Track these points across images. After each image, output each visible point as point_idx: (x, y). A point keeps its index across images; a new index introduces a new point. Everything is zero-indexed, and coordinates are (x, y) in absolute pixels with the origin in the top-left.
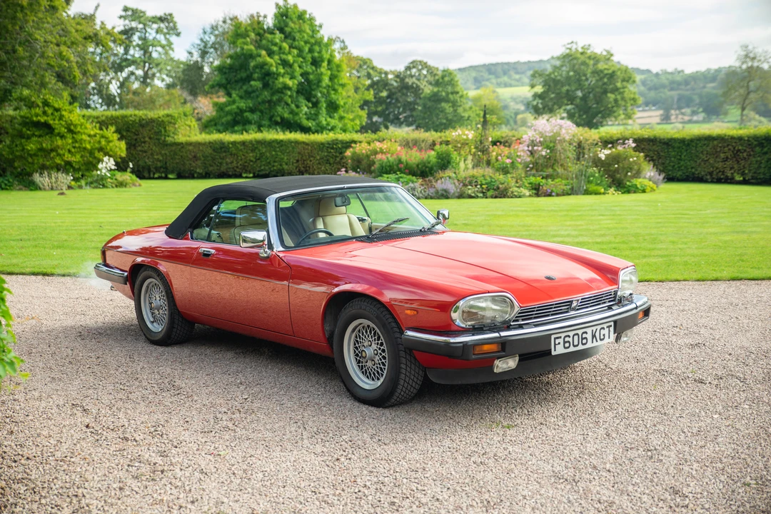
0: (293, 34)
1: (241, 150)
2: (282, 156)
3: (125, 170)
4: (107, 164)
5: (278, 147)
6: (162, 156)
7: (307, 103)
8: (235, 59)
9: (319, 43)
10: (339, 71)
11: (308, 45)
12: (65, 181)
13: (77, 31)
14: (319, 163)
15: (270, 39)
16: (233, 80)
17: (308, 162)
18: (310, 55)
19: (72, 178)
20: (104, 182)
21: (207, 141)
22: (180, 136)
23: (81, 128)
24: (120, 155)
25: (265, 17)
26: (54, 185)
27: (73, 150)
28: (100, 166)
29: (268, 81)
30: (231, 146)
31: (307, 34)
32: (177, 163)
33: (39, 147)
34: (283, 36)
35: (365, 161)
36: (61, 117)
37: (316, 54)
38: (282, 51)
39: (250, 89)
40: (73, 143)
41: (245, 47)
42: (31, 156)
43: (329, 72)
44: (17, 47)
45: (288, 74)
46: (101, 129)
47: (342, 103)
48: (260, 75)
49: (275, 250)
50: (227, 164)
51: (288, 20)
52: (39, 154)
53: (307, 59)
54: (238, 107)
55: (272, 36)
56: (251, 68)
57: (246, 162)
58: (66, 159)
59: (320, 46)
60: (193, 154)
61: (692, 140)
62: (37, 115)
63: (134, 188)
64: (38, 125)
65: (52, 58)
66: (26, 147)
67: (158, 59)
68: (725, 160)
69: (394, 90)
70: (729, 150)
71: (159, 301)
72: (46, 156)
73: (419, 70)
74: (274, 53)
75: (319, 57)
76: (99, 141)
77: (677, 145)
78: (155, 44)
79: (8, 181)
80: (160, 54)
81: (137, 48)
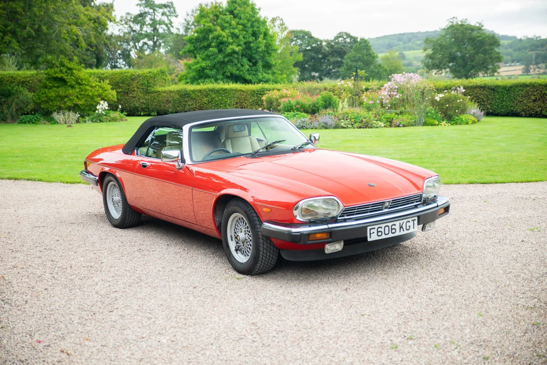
0: (239, 15)
1: (198, 96)
2: (226, 100)
3: (116, 110)
4: (103, 106)
5: (224, 94)
6: (146, 100)
7: (249, 63)
8: (200, 33)
9: (258, 21)
10: (272, 41)
11: (250, 22)
12: (74, 117)
13: (85, 15)
14: (252, 105)
15: (223, 19)
16: (198, 48)
17: (244, 104)
18: (251, 29)
19: (79, 115)
20: (101, 118)
21: (176, 90)
22: (158, 86)
23: (86, 81)
24: (112, 100)
25: (221, 3)
26: (66, 120)
27: (80, 96)
28: (98, 107)
29: (222, 48)
30: (191, 93)
31: (250, 14)
32: (156, 105)
33: (57, 94)
34: (232, 16)
35: (275, 103)
36: (72, 74)
37: (255, 29)
38: (232, 27)
39: (209, 54)
40: (80, 91)
41: (206, 24)
42: (52, 101)
43: (265, 41)
44: (42, 27)
45: (236, 43)
46: (100, 82)
47: (274, 63)
48: (216, 44)
49: (186, 164)
50: (189, 106)
51: (236, 5)
52: (57, 99)
53: (249, 32)
54: (201, 66)
55: (225, 16)
56: (210, 39)
57: (202, 104)
58: (74, 102)
59: (258, 23)
60: (166, 99)
61: (511, 87)
62: (55, 73)
63: (122, 122)
64: (56, 79)
65: (66, 34)
66: (48, 95)
67: (162, 34)
68: (535, 101)
69: (327, 53)
70: (538, 93)
71: (118, 198)
72: (61, 101)
73: (345, 39)
74: (226, 28)
75: (258, 31)
76: (98, 90)
77: (500, 90)
78: (161, 23)
79: (37, 117)
80: (164, 30)
81: (149, 26)
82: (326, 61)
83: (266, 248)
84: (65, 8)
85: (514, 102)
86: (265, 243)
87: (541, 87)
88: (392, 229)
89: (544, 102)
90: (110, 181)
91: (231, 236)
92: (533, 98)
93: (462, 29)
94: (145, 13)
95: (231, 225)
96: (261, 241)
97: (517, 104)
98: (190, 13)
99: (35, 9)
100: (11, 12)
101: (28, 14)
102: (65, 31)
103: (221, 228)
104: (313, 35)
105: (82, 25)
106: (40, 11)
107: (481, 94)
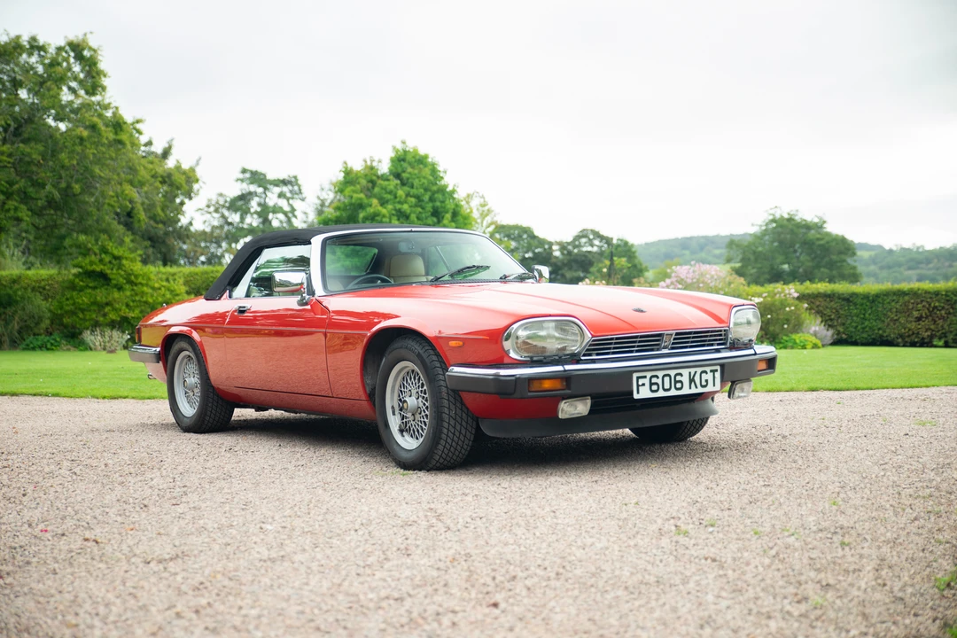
0: (410, 180)
8: (344, 210)
9: (442, 190)
10: (465, 224)
11: (429, 193)
12: (120, 340)
13: (146, 169)
15: (384, 186)
18: (430, 205)
19: (129, 337)
23: (143, 279)
25: (380, 161)
26: (107, 344)
27: (131, 304)
31: (429, 180)
33: (92, 300)
34: (399, 182)
36: (120, 267)
37: (438, 204)
38: (398, 200)
40: (132, 295)
41: (355, 195)
42: (83, 311)
43: (454, 225)
44: (74, 185)
46: (167, 280)
51: (405, 165)
52: (92, 308)
53: (427, 209)
55: (386, 183)
56: (360, 220)
58: (122, 313)
59: (444, 195)
61: (877, 296)
62: (92, 263)
64: (90, 274)
65: (113, 197)
66: (77, 300)
67: (278, 228)
68: (919, 319)
69: (559, 264)
70: (924, 306)
71: (193, 380)
72: (99, 311)
73: (590, 240)
74: (387, 202)
75: (442, 207)
76: (164, 295)
77: (859, 301)
78: (276, 210)
79: (55, 340)
80: (281, 222)
81: (255, 216)
82: (559, 277)
83: (453, 415)
84: (114, 155)
85: (883, 321)
86: (452, 407)
87: (929, 296)
88: (676, 382)
89: (935, 321)
90: (182, 350)
91: (393, 407)
92: (916, 314)
93: (790, 227)
94: (250, 193)
95: (393, 387)
96: (446, 403)
97: (888, 325)
98: (327, 186)
99: (63, 156)
100: (21, 160)
101: (51, 163)
102: (111, 193)
103: (375, 396)
104: (536, 233)
105: (142, 184)
106: (71, 158)
107: (827, 307)
